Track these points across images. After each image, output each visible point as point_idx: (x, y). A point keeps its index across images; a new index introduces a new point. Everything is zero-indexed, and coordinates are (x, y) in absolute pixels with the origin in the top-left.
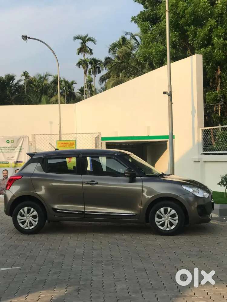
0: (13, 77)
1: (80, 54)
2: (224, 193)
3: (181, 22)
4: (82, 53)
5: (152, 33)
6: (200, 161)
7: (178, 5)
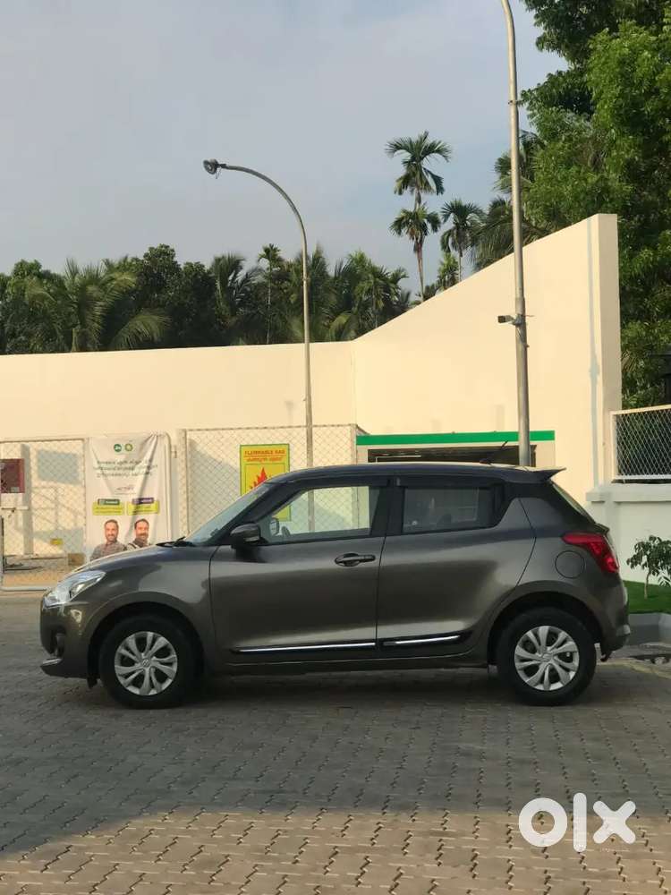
0: (238, 262)
1: (407, 192)
2: (643, 584)
3: (648, 108)
4: (412, 191)
5: (571, 140)
6: (603, 502)
7: (636, 60)
